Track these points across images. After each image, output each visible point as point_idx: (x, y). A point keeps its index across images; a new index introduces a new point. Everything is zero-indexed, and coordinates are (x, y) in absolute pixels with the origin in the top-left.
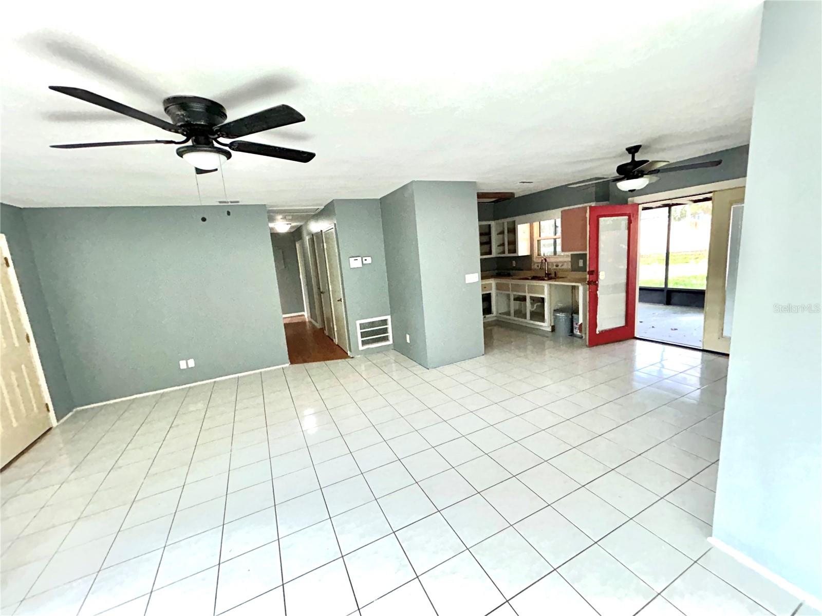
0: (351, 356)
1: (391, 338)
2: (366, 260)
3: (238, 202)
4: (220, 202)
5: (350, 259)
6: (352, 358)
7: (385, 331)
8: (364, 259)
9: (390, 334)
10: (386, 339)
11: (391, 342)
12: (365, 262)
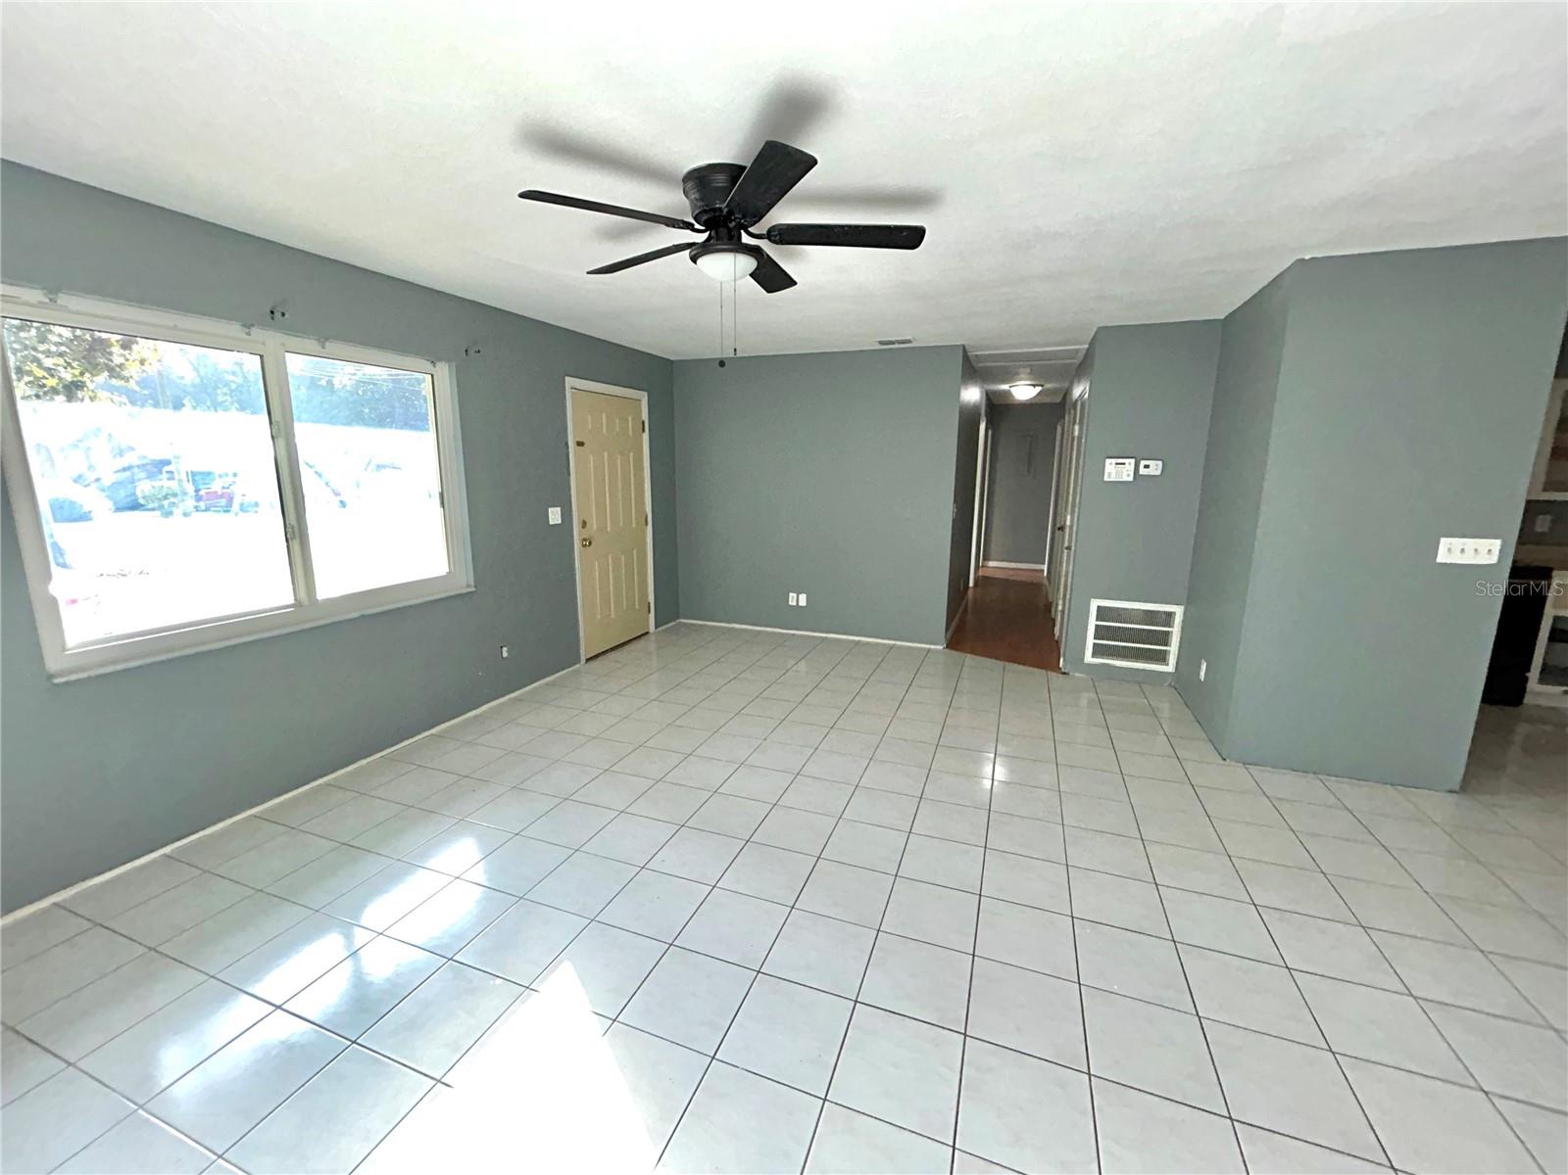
0: (1063, 670)
1: (1172, 659)
2: (1147, 467)
3: (909, 341)
4: (881, 343)
5: (1108, 461)
6: (1065, 673)
7: (1164, 639)
8: (1143, 463)
9: (1173, 649)
10: (1162, 657)
11: (1170, 668)
12: (1142, 471)
